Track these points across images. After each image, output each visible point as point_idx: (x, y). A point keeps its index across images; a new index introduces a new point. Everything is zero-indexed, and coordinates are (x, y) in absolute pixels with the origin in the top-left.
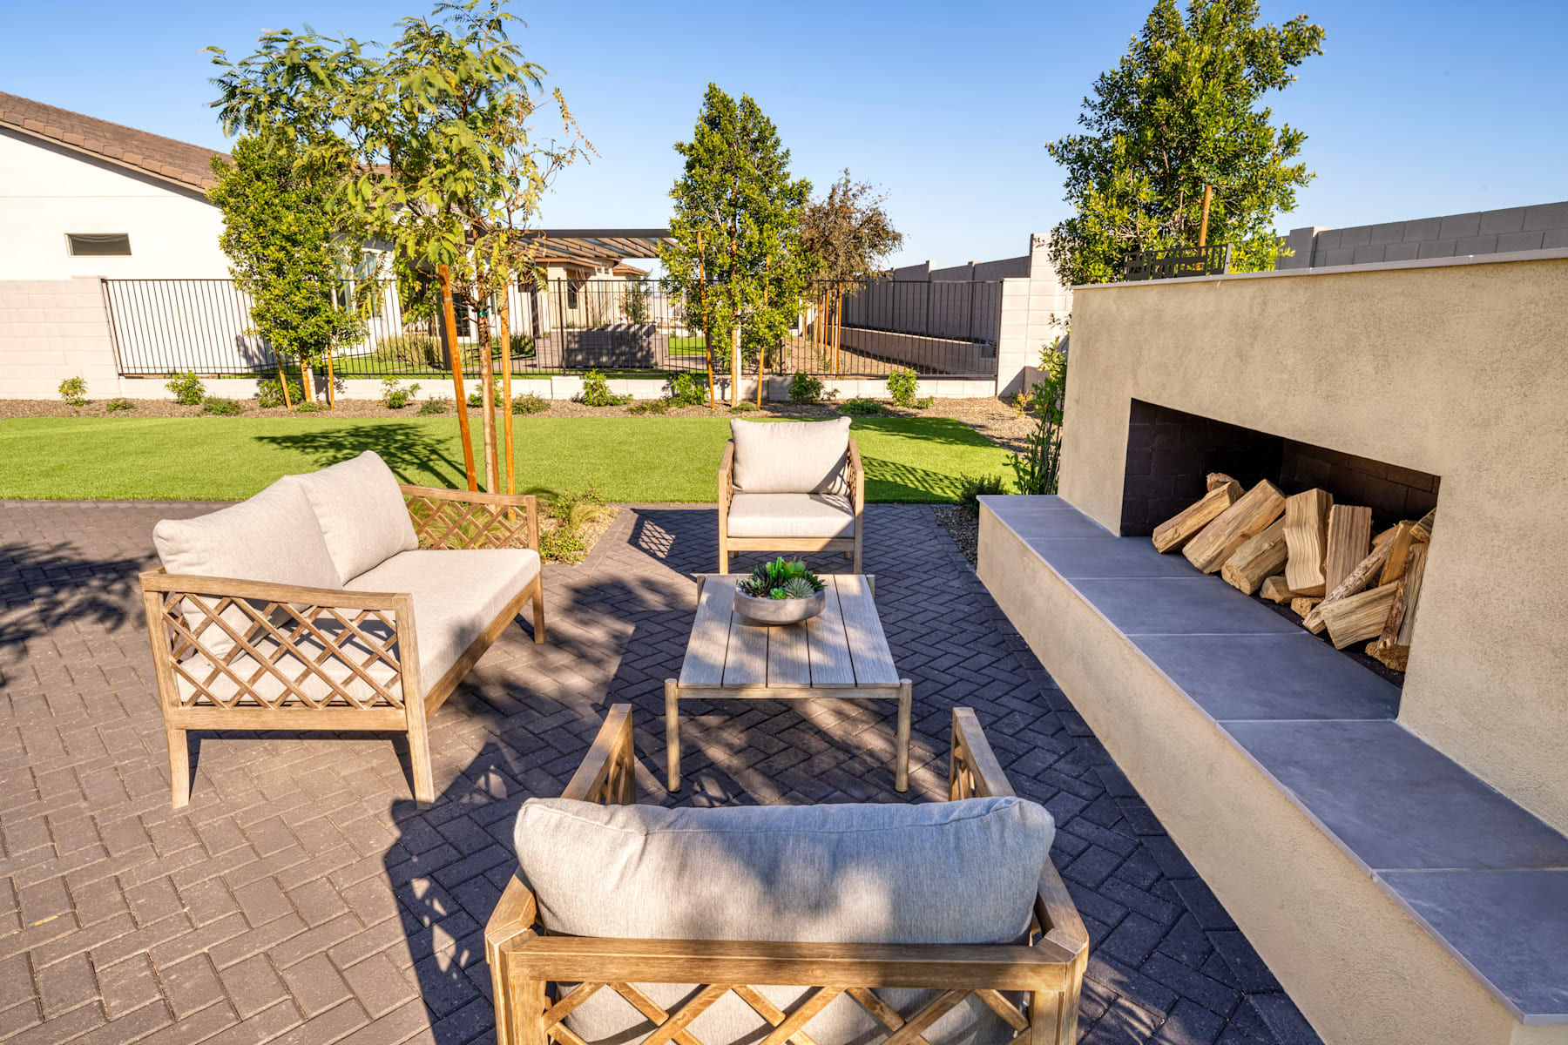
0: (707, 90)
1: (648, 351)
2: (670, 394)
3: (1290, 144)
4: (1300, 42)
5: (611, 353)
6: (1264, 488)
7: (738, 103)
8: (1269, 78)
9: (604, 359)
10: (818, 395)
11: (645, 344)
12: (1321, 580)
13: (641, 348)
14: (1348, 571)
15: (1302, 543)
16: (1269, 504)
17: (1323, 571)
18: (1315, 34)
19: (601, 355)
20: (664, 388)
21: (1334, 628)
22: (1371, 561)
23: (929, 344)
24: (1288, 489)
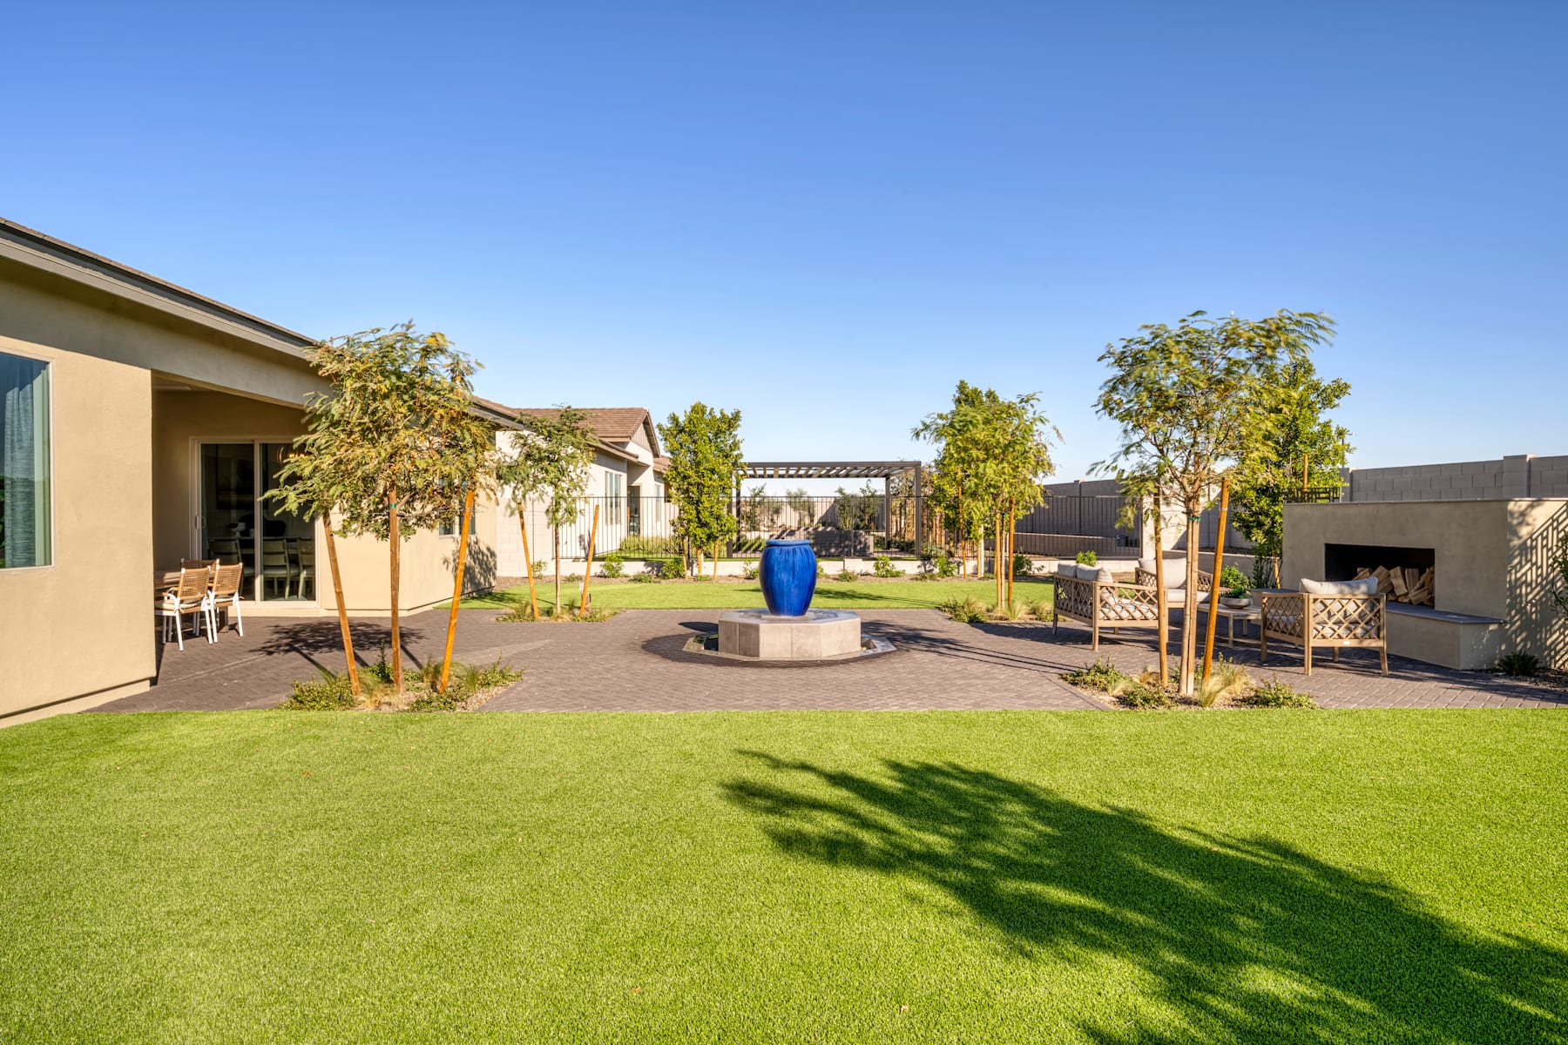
0: (958, 384)
1: (866, 544)
2: (923, 571)
3: (1341, 433)
4: (1340, 389)
5: (837, 547)
6: (1381, 569)
7: (984, 393)
8: (1327, 402)
9: (833, 550)
10: (1030, 569)
11: (863, 540)
12: (1406, 591)
13: (860, 543)
14: (1414, 587)
15: (1398, 582)
16: (1383, 574)
17: (1407, 588)
18: (1347, 386)
19: (831, 547)
20: (919, 567)
21: (1413, 599)
22: (1421, 581)
23: (1051, 539)
24: (1389, 568)
